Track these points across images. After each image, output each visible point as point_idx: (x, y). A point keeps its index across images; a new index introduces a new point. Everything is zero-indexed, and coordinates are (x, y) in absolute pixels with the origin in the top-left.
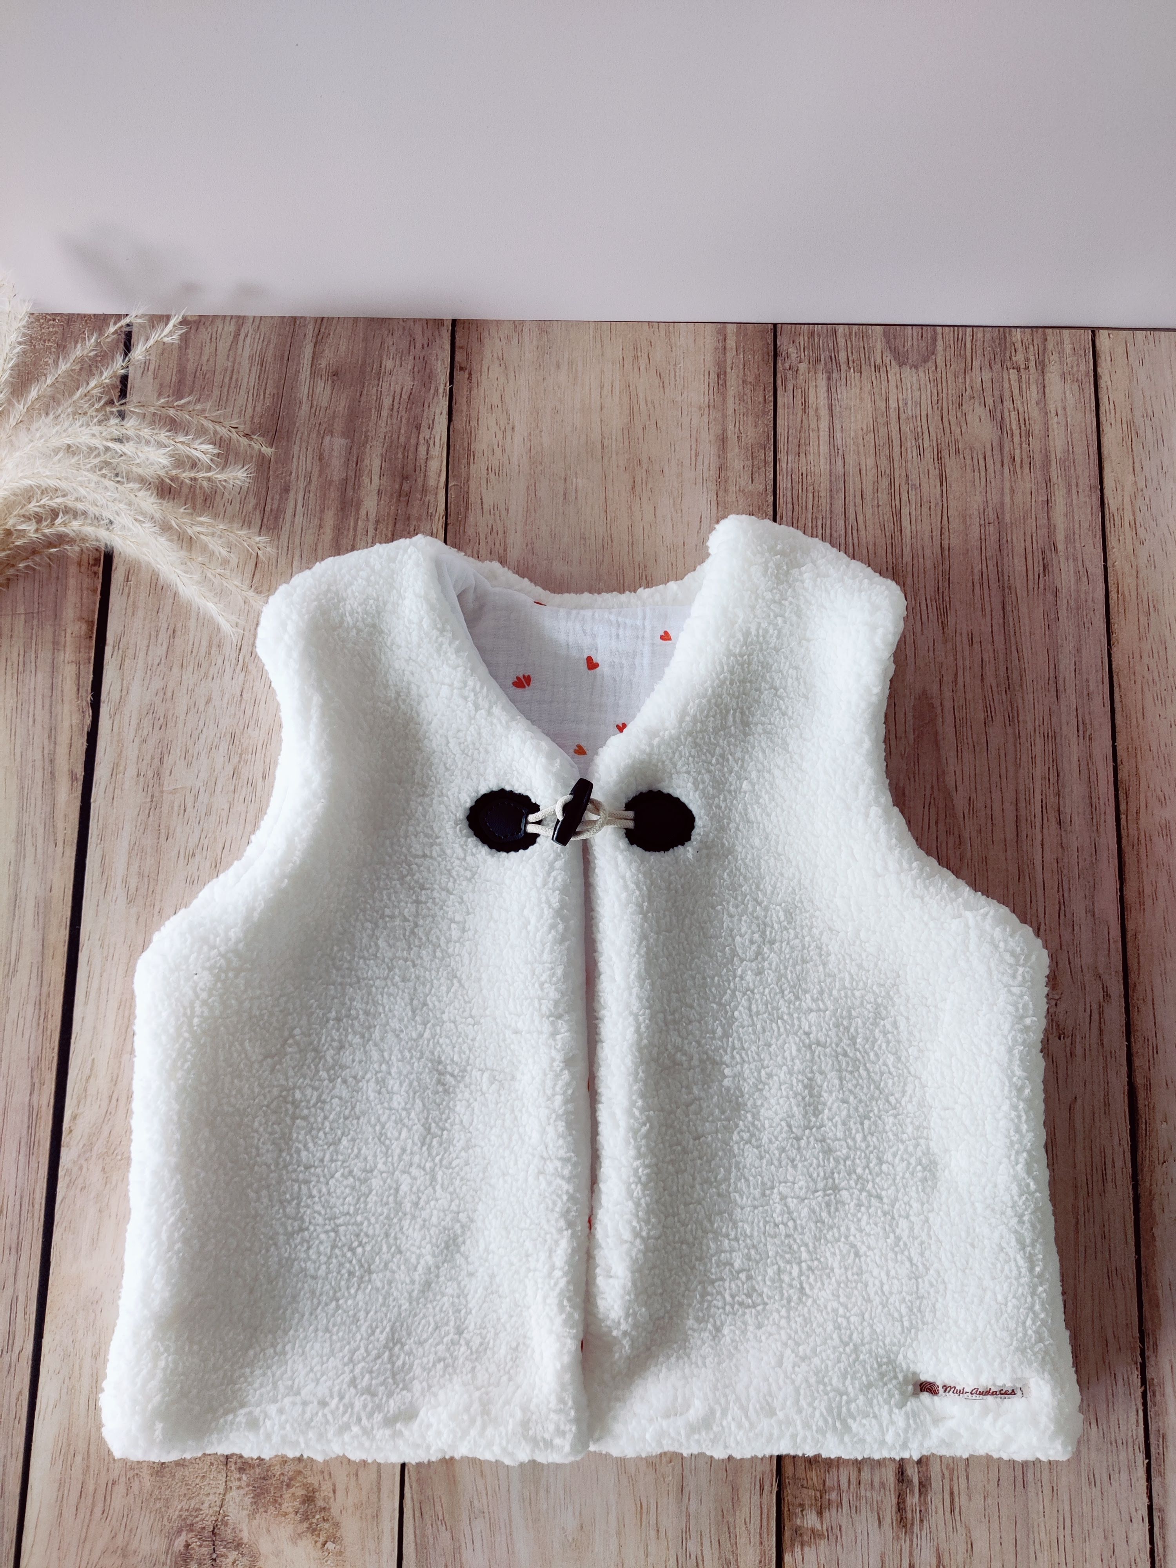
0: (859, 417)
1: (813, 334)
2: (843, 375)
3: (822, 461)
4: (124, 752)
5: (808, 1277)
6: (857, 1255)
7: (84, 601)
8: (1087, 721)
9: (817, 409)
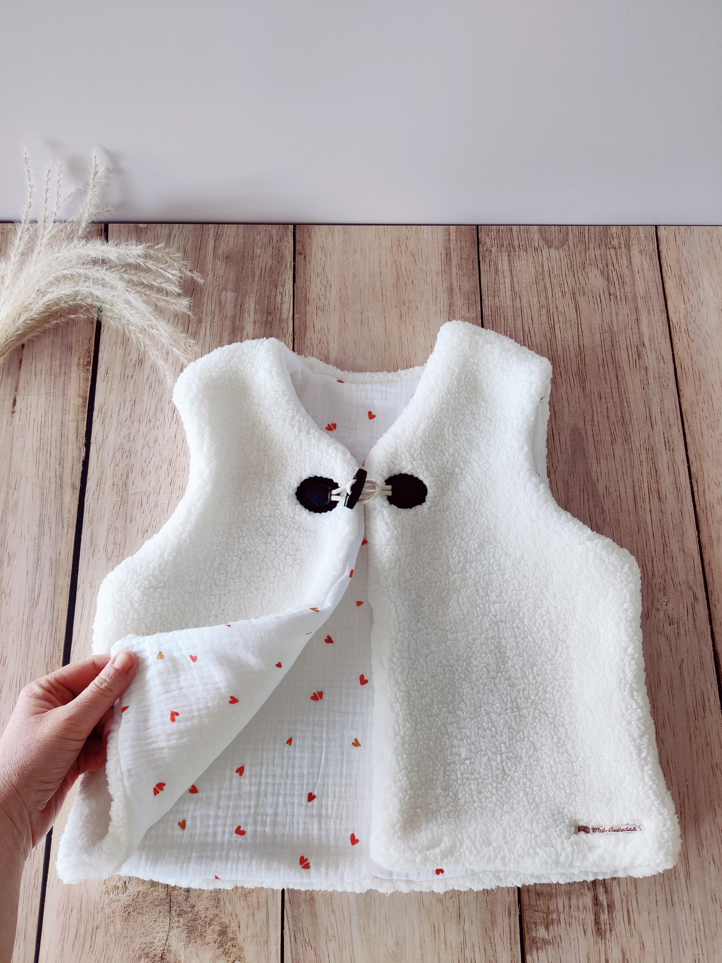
0: (527, 276)
1: (499, 231)
2: (517, 253)
3: (508, 300)
4: (105, 472)
5: (507, 764)
6: (535, 749)
7: (81, 385)
8: (670, 441)
9: (503, 272)
